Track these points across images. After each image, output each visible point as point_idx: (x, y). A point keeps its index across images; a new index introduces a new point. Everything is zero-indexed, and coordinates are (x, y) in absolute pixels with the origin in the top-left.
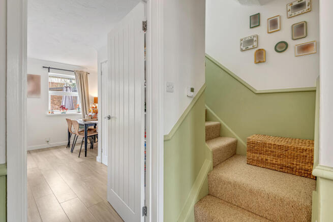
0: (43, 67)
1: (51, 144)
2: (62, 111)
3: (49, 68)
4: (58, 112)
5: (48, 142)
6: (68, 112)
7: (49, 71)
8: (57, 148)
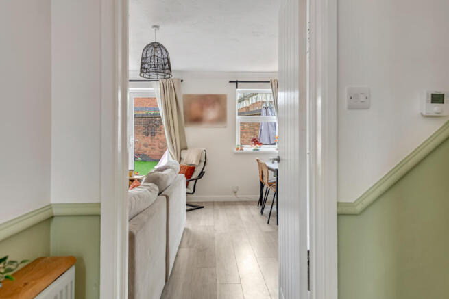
0: (230, 82)
1: (239, 196)
2: (254, 147)
3: (237, 82)
4: (249, 148)
5: (236, 192)
6: (263, 149)
7: (237, 88)
8: (246, 203)
